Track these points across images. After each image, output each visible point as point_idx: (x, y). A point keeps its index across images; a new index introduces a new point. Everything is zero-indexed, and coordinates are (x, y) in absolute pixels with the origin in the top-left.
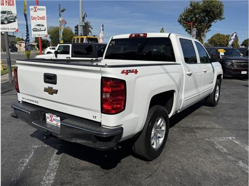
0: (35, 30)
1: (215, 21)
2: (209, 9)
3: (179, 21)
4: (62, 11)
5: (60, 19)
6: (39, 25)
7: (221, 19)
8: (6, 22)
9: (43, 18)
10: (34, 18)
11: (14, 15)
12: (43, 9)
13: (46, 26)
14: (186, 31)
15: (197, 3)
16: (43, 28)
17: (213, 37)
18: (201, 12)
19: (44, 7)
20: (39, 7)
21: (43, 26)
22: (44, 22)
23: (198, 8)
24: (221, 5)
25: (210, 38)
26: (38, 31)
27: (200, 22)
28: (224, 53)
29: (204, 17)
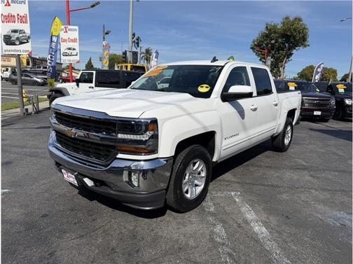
0: (66, 55)
1: (297, 48)
2: (289, 33)
3: (251, 48)
4: (107, 33)
5: (104, 43)
6: (69, 49)
7: (305, 46)
8: (18, 43)
9: (74, 41)
10: (64, 41)
11: (27, 35)
12: (75, 30)
13: (78, 50)
14: (260, 60)
15: (275, 26)
16: (74, 52)
17: (304, 70)
18: (278, 37)
19: (77, 28)
20: (70, 27)
21: (74, 49)
22: (76, 45)
23: (275, 32)
24: (304, 28)
25: (300, 71)
26: (69, 55)
27: (278, 50)
28: (295, 87)
29: (283, 44)
